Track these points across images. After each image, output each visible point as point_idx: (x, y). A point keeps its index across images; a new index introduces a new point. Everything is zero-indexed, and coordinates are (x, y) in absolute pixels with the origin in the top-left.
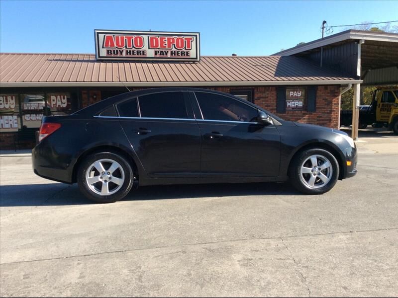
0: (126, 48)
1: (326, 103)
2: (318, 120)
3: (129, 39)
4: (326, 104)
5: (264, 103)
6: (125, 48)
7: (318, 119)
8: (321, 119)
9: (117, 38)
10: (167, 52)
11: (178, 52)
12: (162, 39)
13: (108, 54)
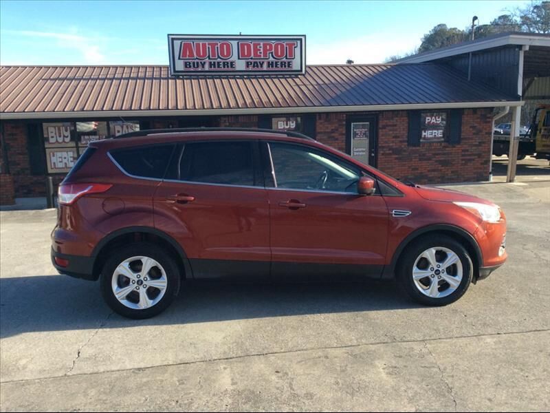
0: (209, 59)
1: (474, 132)
2: (463, 155)
3: (213, 46)
4: (474, 134)
5: (391, 132)
6: (207, 59)
7: (463, 153)
8: (466, 153)
9: (198, 45)
10: (263, 62)
11: (276, 63)
12: (255, 45)
13: (186, 67)
